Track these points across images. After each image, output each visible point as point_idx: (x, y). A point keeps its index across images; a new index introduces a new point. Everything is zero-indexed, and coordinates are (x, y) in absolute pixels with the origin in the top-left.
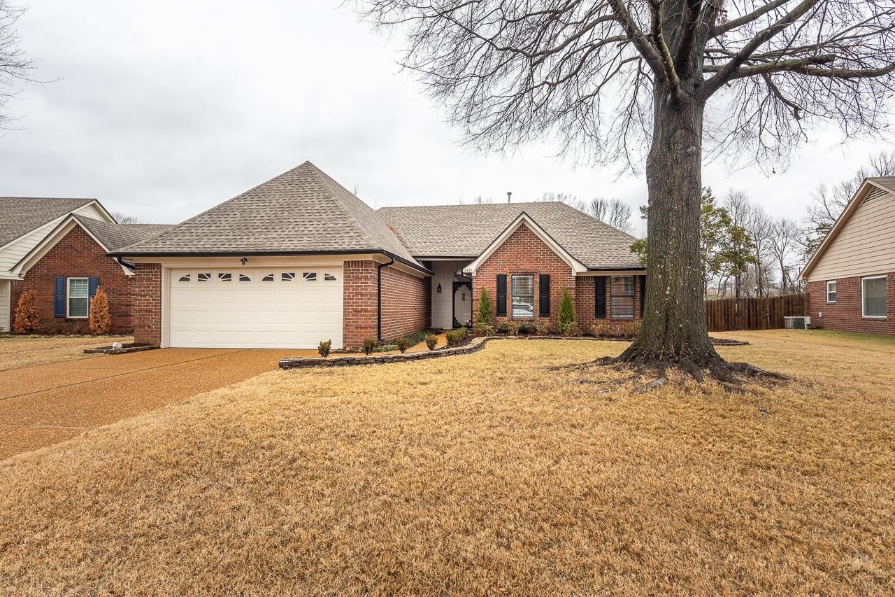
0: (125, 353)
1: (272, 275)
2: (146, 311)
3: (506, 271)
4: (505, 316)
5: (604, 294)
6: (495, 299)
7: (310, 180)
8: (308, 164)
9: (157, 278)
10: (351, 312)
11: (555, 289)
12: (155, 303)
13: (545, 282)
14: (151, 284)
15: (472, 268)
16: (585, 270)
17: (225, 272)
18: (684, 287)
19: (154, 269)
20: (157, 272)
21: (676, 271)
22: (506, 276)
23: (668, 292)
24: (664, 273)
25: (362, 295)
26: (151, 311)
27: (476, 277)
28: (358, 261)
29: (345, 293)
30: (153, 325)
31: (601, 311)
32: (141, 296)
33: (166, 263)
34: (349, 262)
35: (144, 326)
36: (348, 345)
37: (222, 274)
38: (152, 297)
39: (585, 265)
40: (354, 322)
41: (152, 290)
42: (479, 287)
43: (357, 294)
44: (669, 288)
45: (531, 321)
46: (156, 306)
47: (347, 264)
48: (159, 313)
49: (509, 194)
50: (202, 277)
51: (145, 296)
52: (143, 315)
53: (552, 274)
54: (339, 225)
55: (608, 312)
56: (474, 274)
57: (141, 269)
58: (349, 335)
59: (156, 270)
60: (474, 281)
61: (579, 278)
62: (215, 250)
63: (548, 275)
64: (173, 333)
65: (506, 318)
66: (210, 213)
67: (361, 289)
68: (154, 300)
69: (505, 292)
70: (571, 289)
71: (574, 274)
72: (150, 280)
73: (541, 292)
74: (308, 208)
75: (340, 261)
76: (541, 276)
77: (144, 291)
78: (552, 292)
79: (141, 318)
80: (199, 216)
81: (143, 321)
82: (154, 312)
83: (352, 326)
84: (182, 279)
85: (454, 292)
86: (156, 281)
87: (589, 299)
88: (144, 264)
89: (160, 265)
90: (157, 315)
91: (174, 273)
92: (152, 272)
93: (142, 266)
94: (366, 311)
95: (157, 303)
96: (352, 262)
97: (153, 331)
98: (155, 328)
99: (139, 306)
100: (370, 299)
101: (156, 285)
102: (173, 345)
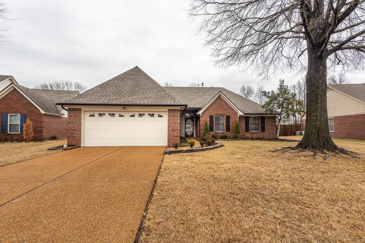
0: (69, 149)
1: (134, 114)
2: (73, 130)
3: (213, 114)
4: (213, 131)
5: (248, 123)
6: (209, 125)
7: (141, 74)
8: (137, 67)
9: (79, 115)
10: (171, 130)
11: (232, 121)
12: (78, 126)
13: (228, 118)
14: (76, 118)
15: (200, 113)
16: (243, 114)
18: (323, 121)
19: (78, 111)
20: (79, 112)
21: (321, 116)
22: (213, 116)
23: (318, 123)
24: (316, 116)
25: (176, 123)
26: (76, 130)
27: (202, 116)
28: (174, 109)
29: (168, 122)
30: (77, 136)
31: (247, 130)
32: (71, 123)
33: (83, 108)
34: (170, 109)
35: (72, 137)
36: (170, 144)
37: (111, 114)
38: (77, 123)
39: (243, 112)
40: (172, 134)
41: (77, 121)
42: (203, 120)
43: (173, 123)
44: (318, 122)
45: (223, 133)
46: (79, 128)
47: (169, 110)
48: (80, 131)
49: (203, 83)
50: (100, 115)
51: (73, 123)
52: (72, 132)
53: (230, 115)
54: (163, 94)
55: (250, 130)
56: (201, 115)
57: (71, 111)
58: (170, 140)
59: (79, 111)
60: (201, 118)
61: (240, 117)
62: (110, 103)
63: (229, 116)
64: (86, 140)
65: (213, 133)
66: (100, 86)
67: (176, 121)
68: (78, 125)
69: (213, 122)
70: (238, 121)
71: (238, 115)
72: (76, 116)
73: (227, 122)
74: (146, 86)
75: (166, 109)
76: (226, 116)
78: (230, 122)
79: (71, 133)
80: (95, 88)
81: (72, 135)
82: (77, 131)
83: (171, 136)
84: (91, 116)
85: (185, 122)
86: (79, 116)
87: (243, 125)
88: (73, 108)
89: (81, 109)
90: (79, 132)
91: (86, 113)
92: (77, 112)
93: (71, 109)
94: (178, 130)
95: (79, 126)
96: (171, 109)
97: (77, 139)
98: (78, 138)
99: (70, 128)
100: (179, 125)
101: (79, 118)
102: (86, 145)
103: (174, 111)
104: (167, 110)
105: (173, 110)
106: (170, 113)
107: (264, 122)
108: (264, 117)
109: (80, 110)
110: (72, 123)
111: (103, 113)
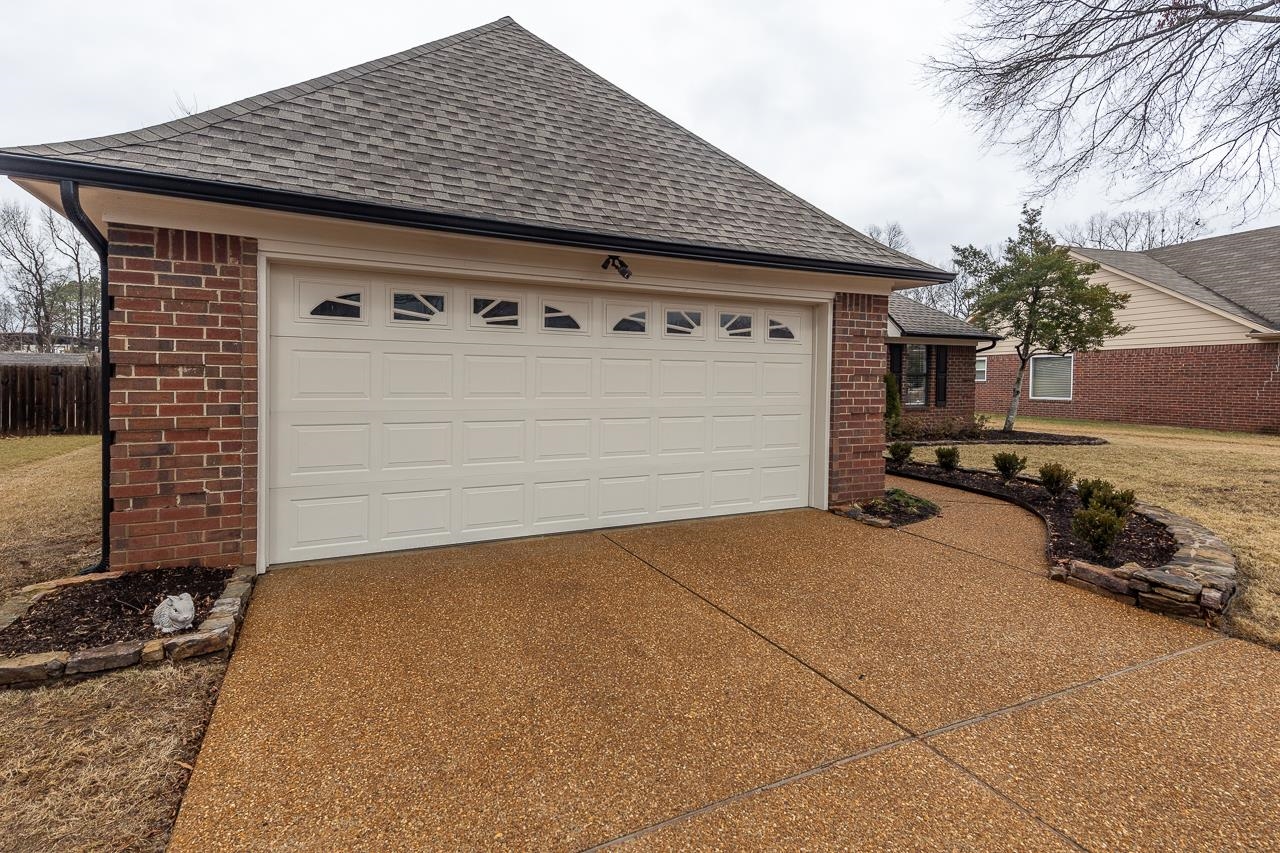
1: (643, 316)
2: (177, 433)
9: (236, 297)
12: (226, 397)
14: (204, 320)
17: (498, 296)
19: (222, 258)
20: (234, 271)
25: (867, 377)
26: (203, 432)
30: (221, 486)
32: (146, 366)
34: (845, 295)
35: (168, 491)
36: (846, 498)
37: (487, 303)
38: (210, 372)
41: (210, 347)
43: (859, 373)
46: (236, 409)
47: (839, 298)
48: (243, 435)
52: (164, 449)
57: (148, 252)
58: (843, 472)
59: (231, 262)
68: (221, 384)
72: (200, 301)
75: (826, 290)
77: (167, 346)
79: (148, 463)
81: (164, 476)
82: (219, 435)
83: (848, 449)
84: (326, 309)
88: (163, 232)
89: (252, 245)
90: (238, 447)
91: (287, 280)
92: (211, 270)
93: (148, 238)
94: (874, 414)
95: (236, 397)
96: (851, 295)
97: (214, 511)
98: (229, 497)
99: (136, 411)
100: (881, 386)
101: (235, 322)
102: (288, 551)
103: (863, 303)
104: (826, 296)
105: (857, 299)
106: (845, 315)
107: (946, 369)
108: (945, 347)
109: (245, 249)
110: (161, 369)
111: (434, 290)
